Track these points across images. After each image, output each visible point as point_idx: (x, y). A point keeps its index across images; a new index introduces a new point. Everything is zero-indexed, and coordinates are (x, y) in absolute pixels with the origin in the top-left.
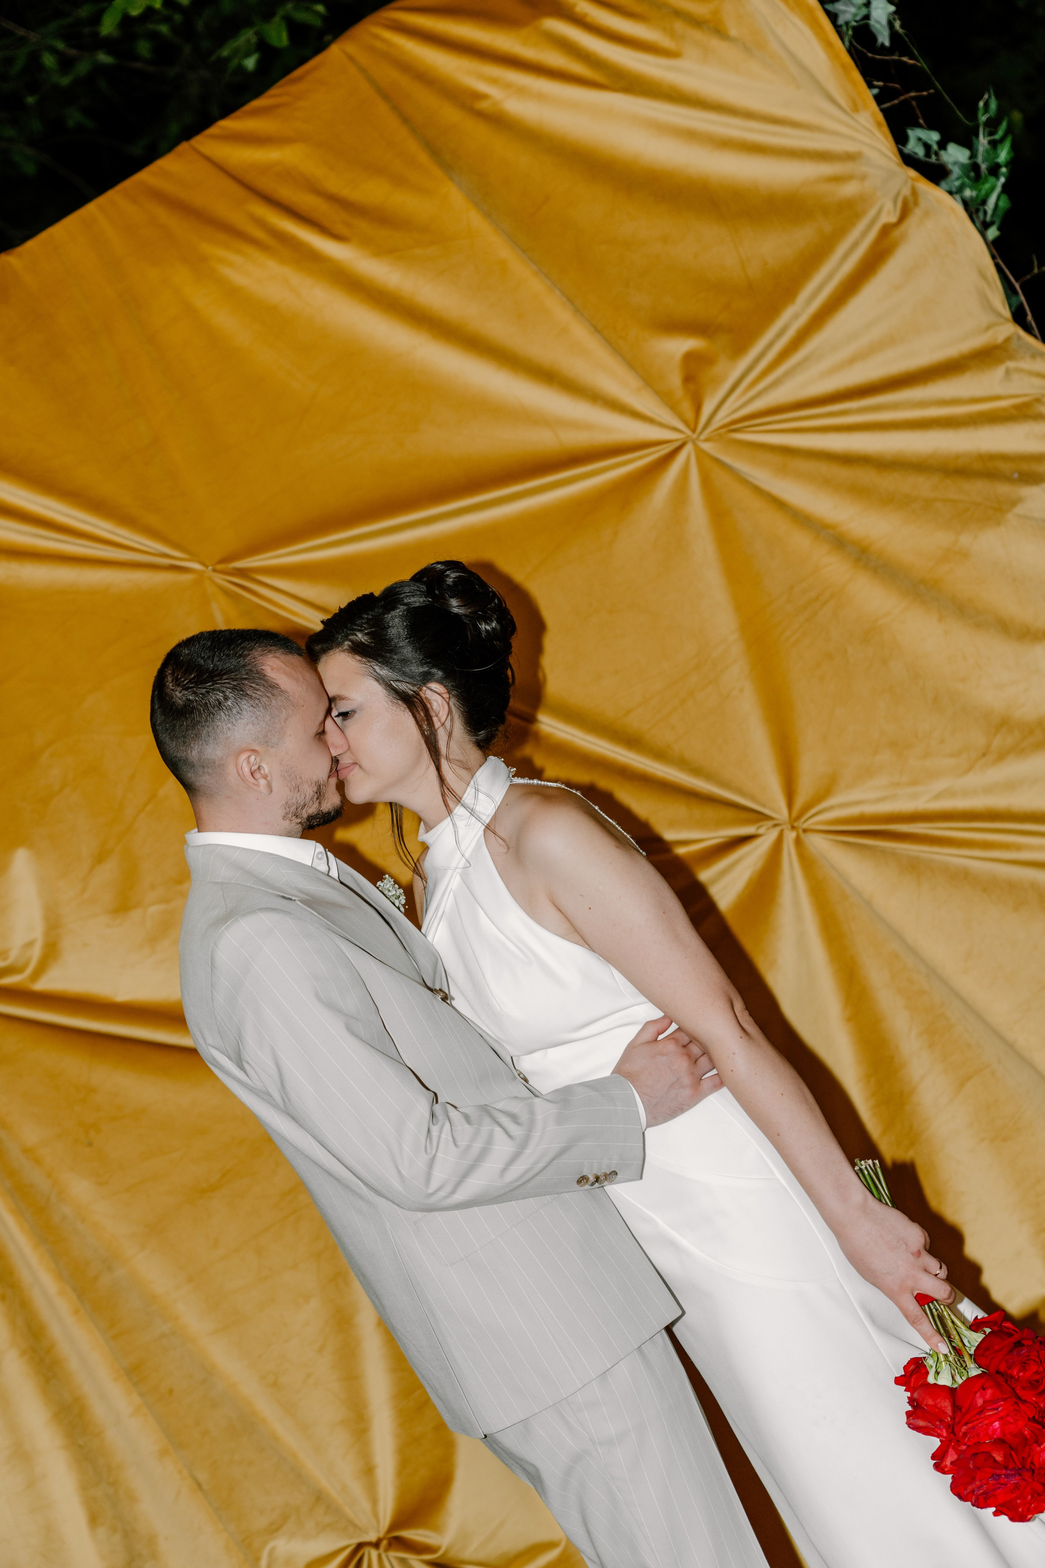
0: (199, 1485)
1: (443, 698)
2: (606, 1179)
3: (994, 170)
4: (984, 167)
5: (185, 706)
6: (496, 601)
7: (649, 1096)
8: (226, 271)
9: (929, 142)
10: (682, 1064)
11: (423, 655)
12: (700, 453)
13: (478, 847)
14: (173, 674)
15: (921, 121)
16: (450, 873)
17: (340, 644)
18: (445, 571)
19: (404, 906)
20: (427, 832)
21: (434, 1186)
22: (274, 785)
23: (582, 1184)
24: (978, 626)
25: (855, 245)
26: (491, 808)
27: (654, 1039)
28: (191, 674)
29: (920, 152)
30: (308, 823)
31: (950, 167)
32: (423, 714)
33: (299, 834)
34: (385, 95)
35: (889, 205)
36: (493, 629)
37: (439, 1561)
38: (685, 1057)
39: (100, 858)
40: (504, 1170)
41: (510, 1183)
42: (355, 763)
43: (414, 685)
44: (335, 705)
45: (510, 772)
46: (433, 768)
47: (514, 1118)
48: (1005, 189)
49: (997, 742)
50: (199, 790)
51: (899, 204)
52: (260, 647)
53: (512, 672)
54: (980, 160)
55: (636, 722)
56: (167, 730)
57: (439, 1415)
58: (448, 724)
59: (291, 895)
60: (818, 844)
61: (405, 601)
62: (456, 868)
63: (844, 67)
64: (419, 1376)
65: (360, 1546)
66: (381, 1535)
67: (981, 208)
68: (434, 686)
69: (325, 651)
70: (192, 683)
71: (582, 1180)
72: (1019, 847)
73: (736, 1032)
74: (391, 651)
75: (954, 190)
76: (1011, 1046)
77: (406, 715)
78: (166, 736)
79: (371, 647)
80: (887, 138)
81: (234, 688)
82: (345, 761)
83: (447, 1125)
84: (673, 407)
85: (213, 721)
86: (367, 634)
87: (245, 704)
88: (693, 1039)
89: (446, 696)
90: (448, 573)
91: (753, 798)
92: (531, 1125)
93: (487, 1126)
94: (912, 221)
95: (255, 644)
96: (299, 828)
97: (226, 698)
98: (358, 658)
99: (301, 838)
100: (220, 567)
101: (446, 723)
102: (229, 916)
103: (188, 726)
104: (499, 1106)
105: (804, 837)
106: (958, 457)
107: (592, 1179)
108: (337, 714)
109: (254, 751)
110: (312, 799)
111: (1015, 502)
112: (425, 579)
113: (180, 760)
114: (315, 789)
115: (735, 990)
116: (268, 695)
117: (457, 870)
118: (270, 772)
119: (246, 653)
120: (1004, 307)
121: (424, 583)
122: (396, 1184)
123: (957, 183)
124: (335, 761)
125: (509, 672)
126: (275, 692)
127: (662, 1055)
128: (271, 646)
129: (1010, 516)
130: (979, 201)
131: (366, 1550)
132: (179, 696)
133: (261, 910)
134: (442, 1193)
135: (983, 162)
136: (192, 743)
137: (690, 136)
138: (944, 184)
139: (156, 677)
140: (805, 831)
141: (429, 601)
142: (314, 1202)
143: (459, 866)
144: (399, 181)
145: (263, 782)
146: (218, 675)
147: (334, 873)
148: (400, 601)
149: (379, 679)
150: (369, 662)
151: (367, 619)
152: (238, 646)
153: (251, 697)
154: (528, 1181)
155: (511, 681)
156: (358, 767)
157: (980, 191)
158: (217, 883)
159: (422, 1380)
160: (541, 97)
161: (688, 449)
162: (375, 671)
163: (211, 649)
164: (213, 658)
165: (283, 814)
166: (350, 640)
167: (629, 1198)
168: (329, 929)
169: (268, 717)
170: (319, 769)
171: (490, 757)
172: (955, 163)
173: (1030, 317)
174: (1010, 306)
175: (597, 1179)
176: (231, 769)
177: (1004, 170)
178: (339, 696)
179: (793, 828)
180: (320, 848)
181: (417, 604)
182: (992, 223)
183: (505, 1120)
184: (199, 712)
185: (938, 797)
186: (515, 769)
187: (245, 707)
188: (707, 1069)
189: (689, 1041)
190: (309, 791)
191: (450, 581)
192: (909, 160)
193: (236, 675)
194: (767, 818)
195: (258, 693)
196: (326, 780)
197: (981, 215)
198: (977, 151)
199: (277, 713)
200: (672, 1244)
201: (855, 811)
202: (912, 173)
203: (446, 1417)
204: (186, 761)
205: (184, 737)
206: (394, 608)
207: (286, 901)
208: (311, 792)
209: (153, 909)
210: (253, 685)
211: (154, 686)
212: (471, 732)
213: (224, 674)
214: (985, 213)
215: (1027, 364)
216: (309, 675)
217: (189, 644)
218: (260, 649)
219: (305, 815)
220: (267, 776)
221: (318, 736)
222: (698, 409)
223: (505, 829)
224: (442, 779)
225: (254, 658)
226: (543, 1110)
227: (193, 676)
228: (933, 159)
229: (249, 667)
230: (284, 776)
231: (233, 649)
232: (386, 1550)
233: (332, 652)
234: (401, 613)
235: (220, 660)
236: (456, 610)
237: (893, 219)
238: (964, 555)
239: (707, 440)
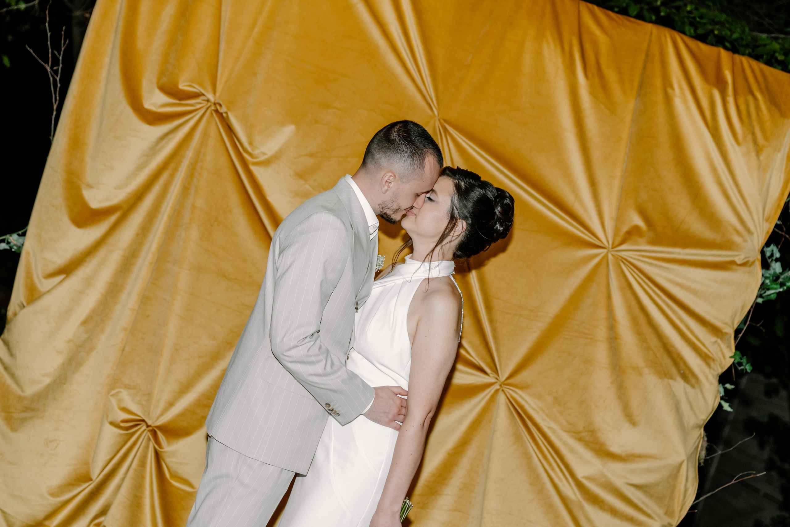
0: (123, 350)
1: (462, 229)
2: (334, 413)
3: (782, 285)
4: (781, 280)
5: (393, 140)
6: (510, 224)
7: (375, 407)
8: (545, 46)
9: (774, 255)
10: (395, 410)
11: (473, 211)
12: (606, 256)
13: (418, 280)
14: (400, 127)
15: (779, 247)
16: (401, 277)
17: (454, 179)
18: (508, 198)
19: (378, 270)
20: (410, 258)
21: (288, 353)
22: (388, 192)
23: (327, 406)
24: (619, 397)
25: (720, 256)
26: (436, 275)
27: (396, 394)
28: (405, 134)
29: (768, 254)
30: (383, 215)
31: (771, 268)
32: (451, 226)
33: (377, 214)
34: (648, 55)
35: (742, 257)
36: (499, 230)
37: (158, 451)
38: (398, 410)
39: (311, 155)
40: (311, 375)
41: (308, 380)
42: (416, 215)
43: (459, 215)
44: (432, 193)
45: (453, 272)
46: (434, 244)
47: (332, 364)
48: (779, 294)
49: (584, 434)
50: (366, 167)
51: (745, 260)
52: (433, 151)
53: (489, 248)
54: (782, 277)
55: (496, 304)
56: (379, 140)
57: (208, 414)
58: (454, 238)
59: (354, 227)
60: (502, 399)
61: (487, 191)
62: (405, 278)
63: (779, 205)
64: (216, 397)
65: (143, 421)
66: (153, 425)
67: (765, 290)
68: (464, 223)
69: (448, 175)
70: (402, 136)
71: (328, 405)
72: (553, 469)
73: (421, 422)
74: (466, 199)
75: (765, 275)
76: (482, 518)
77: (447, 220)
78: (376, 142)
79: (462, 190)
80: (765, 239)
81: (412, 152)
82: (414, 210)
83: (313, 343)
84: (615, 235)
85: (395, 154)
86: (465, 186)
87: (409, 161)
88: (407, 407)
89: (464, 230)
90: (508, 199)
91: (500, 364)
92: (335, 372)
93: (322, 357)
94: (743, 269)
95: (433, 148)
96: (379, 213)
97: (406, 152)
98: (455, 189)
99: (377, 216)
100: (442, 121)
101: (454, 237)
102: (331, 210)
103: (386, 146)
104: (333, 356)
105: (500, 391)
106: (673, 346)
107: (331, 408)
108: (428, 197)
109: (395, 176)
110: (393, 209)
111: (672, 378)
112: (499, 193)
113: (372, 153)
114: (397, 208)
115: (435, 409)
116: (419, 167)
117: (404, 279)
118: (391, 188)
119: (427, 147)
120: (737, 324)
121: (498, 193)
122: (278, 340)
123: (768, 275)
124: (412, 207)
125: (488, 247)
126: (421, 168)
127: (393, 401)
128: (436, 154)
129: (666, 380)
130: (768, 287)
131: (143, 424)
132: (394, 135)
133: (341, 220)
134: (287, 359)
135: (782, 279)
136: (382, 152)
137: (714, 170)
138: (764, 270)
139: (395, 122)
140: (503, 390)
141: (493, 199)
142: (250, 317)
143: (406, 279)
144: (621, 82)
145: (386, 187)
146: (412, 143)
147: (372, 237)
148: (485, 189)
149: (452, 202)
150: (456, 194)
151: (471, 182)
152: (427, 143)
153: (413, 161)
154: (314, 386)
155: (485, 250)
156: (415, 217)
157: (771, 285)
158: (339, 198)
159: (215, 399)
160: (688, 108)
161: (605, 251)
162: (454, 198)
163: (420, 134)
164: (417, 137)
165: (380, 203)
166: (459, 182)
167: (333, 426)
168: (351, 249)
169: (410, 172)
170: (405, 205)
171: (453, 261)
172: (774, 269)
173: (740, 335)
174: (739, 326)
175: (332, 410)
176: (382, 173)
177: (785, 288)
178: (436, 192)
179: (501, 385)
180: (378, 225)
181: (489, 196)
182: (763, 298)
183: (329, 362)
184: (395, 146)
185: (550, 428)
186: (455, 273)
187: (408, 161)
188: (399, 420)
189: (405, 406)
190: (395, 206)
191: (505, 202)
192: (763, 253)
193: (417, 150)
194: (497, 373)
195: (417, 162)
196: (403, 210)
197: (763, 292)
198: (784, 274)
199: (414, 174)
200: (328, 453)
201: (523, 403)
202: (759, 257)
203: (209, 417)
204: (373, 155)
205: (381, 148)
206: (481, 189)
207: (350, 227)
208: (395, 207)
209: (307, 187)
210: (418, 158)
211: (390, 124)
212: (457, 248)
213: (414, 145)
214: (765, 292)
215: (723, 346)
216: (436, 175)
217: (415, 125)
218: (432, 151)
219: (385, 211)
220: (389, 187)
221: (416, 195)
222: (621, 243)
223: (432, 285)
224: (433, 250)
225: (427, 152)
226: (342, 373)
227: (405, 135)
228: (769, 261)
229: (423, 152)
230: (394, 194)
231: (425, 142)
232: (149, 431)
233: (449, 178)
234: (481, 192)
235: (418, 140)
236: (497, 211)
237: (739, 262)
238: (640, 374)
239: (613, 255)
